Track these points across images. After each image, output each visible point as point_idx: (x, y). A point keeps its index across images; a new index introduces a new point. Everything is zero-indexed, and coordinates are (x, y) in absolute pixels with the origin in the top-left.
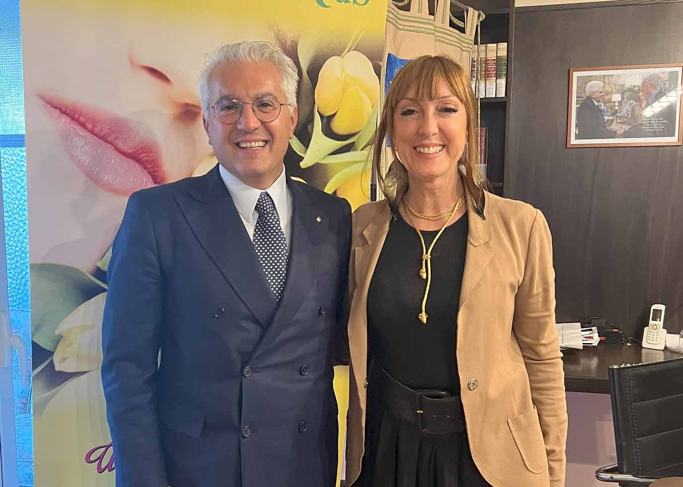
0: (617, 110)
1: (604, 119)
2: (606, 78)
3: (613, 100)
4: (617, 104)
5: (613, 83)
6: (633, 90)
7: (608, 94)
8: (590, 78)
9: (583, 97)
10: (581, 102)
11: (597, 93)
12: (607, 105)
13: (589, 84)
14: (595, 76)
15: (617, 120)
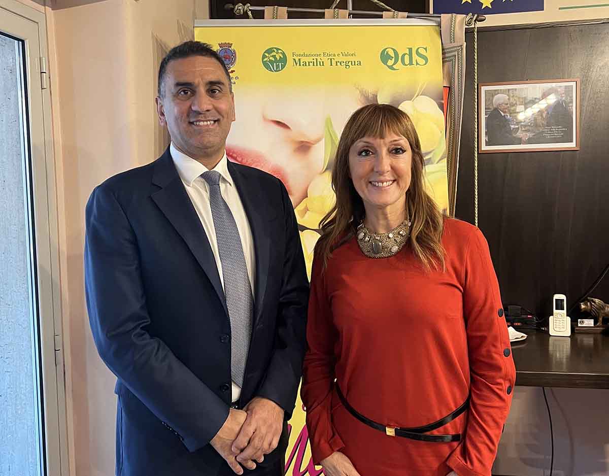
1: (510, 128)
2: (511, 91)
5: (516, 96)
6: (535, 102)
7: (513, 106)
10: (489, 112)
11: (502, 104)
13: (496, 97)
14: (501, 90)
15: (521, 128)
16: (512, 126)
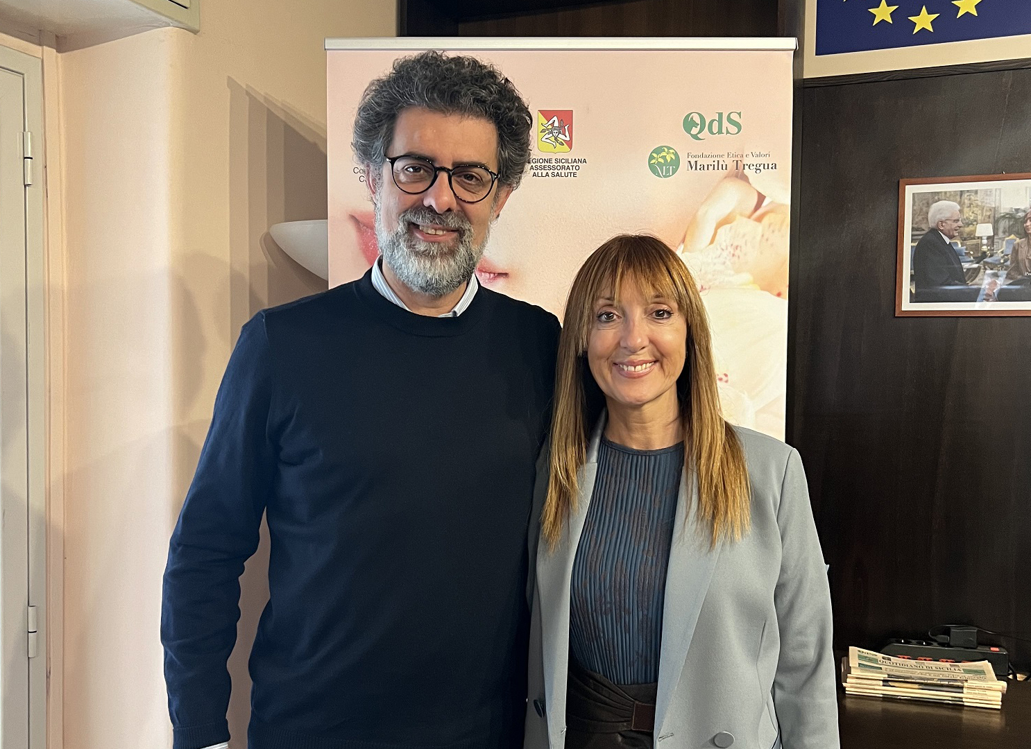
0: (985, 253)
1: (962, 268)
2: (965, 195)
3: (977, 235)
4: (985, 241)
5: (977, 206)
6: (1015, 218)
7: (968, 225)
8: (936, 197)
9: (924, 230)
10: (920, 237)
11: (947, 221)
12: (969, 242)
13: (934, 206)
14: (946, 193)
15: (985, 269)
16: (966, 266)
